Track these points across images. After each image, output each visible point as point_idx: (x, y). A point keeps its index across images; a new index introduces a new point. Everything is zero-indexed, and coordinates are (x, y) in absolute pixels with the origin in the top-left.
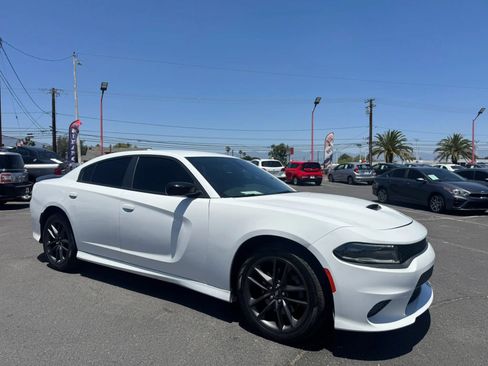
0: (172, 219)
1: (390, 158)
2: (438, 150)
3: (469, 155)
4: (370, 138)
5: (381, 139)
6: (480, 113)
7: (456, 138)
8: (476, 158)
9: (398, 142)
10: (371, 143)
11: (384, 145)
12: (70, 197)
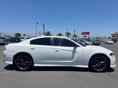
4: (44, 33)
5: (46, 33)
6: (67, 29)
7: (60, 33)
9: (50, 34)
10: (44, 34)
12: (31, 49)
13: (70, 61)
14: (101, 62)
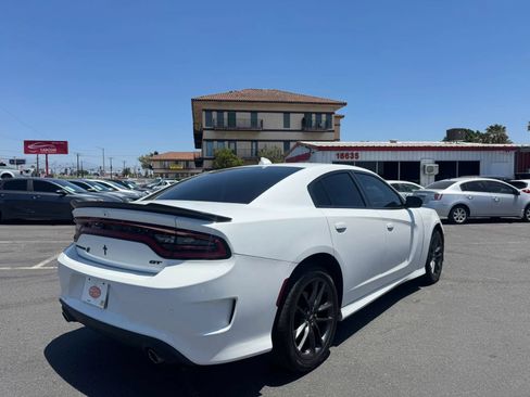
12: (338, 229)
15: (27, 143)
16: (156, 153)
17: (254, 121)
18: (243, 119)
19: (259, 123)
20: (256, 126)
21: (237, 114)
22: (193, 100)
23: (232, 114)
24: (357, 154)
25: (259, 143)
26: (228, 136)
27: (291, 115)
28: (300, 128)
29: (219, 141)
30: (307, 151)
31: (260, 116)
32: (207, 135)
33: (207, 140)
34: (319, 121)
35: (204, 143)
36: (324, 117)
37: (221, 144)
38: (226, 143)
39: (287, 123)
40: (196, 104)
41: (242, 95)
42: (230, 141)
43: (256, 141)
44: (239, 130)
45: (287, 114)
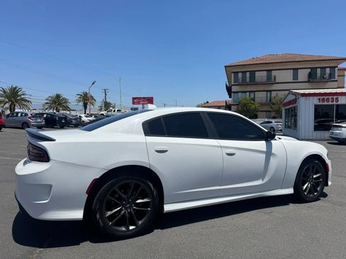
0: (264, 155)
1: (12, 109)
2: (47, 103)
3: (67, 108)
5: (4, 92)
6: (93, 83)
7: (58, 96)
8: (70, 110)
9: (20, 96)
11: (7, 97)
12: (156, 151)
13: (259, 182)
14: (314, 176)
15: (134, 99)
16: (208, 102)
17: (269, 77)
18: (260, 76)
19: (273, 78)
20: (270, 80)
21: (257, 73)
22: (225, 67)
23: (253, 73)
24: (337, 99)
25: (273, 92)
26: (249, 88)
27: (299, 70)
28: (307, 80)
29: (242, 92)
30: (293, 97)
31: (274, 73)
32: (234, 89)
33: (234, 92)
34: (323, 73)
35: (232, 94)
36: (328, 71)
37: (244, 94)
38: (248, 94)
39: (295, 76)
40: (228, 69)
41: (261, 60)
42: (250, 92)
43: (271, 91)
44: (257, 84)
45: (296, 70)
